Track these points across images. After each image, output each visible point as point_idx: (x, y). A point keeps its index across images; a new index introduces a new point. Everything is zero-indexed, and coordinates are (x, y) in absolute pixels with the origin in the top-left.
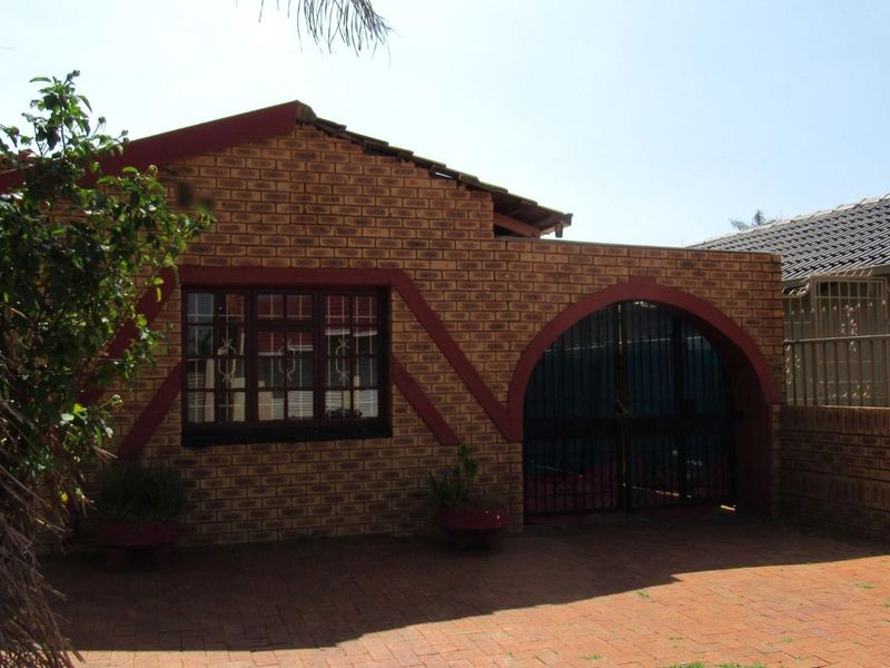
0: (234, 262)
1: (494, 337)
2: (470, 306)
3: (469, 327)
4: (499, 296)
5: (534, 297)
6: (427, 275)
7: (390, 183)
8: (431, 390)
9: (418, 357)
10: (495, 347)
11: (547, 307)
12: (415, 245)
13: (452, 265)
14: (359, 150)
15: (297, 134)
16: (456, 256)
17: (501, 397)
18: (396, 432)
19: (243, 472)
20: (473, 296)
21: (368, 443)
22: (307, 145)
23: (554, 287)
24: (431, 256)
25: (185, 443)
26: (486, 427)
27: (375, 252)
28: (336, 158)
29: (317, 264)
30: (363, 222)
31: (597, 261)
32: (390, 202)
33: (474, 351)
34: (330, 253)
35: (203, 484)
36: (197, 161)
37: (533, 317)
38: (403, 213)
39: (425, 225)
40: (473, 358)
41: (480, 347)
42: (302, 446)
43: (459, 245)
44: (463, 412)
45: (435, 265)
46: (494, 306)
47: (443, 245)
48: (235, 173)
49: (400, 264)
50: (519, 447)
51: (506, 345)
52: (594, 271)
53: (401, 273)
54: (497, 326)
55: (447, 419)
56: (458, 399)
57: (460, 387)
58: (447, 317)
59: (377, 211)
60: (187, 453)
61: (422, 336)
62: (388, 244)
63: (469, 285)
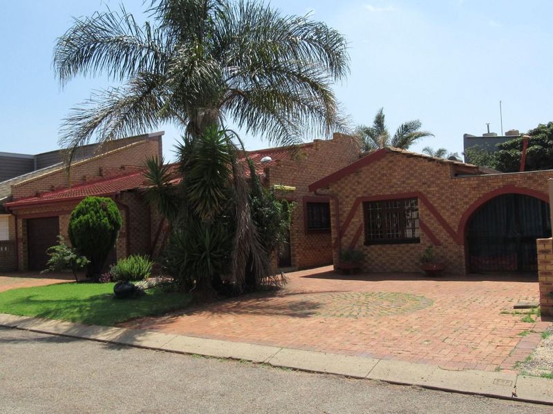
0: (374, 195)
1: (452, 210)
2: (443, 201)
3: (444, 208)
4: (453, 197)
5: (466, 196)
6: (428, 193)
7: (416, 165)
8: (431, 229)
9: (427, 218)
10: (453, 214)
11: (470, 199)
12: (424, 183)
13: (437, 189)
14: (405, 158)
15: (388, 155)
16: (438, 185)
17: (456, 230)
18: (421, 241)
19: (379, 252)
20: (444, 198)
21: (413, 245)
22: (391, 159)
23: (473, 192)
24: (429, 186)
25: (364, 244)
26: (451, 240)
27: (412, 187)
28: (399, 161)
29: (395, 193)
30: (408, 178)
31: (490, 181)
32: (416, 171)
33: (446, 216)
34: (399, 189)
35: (369, 255)
36: (363, 168)
37: (467, 203)
38: (420, 174)
39: (427, 177)
40: (445, 218)
41: (447, 214)
42: (394, 245)
43: (439, 182)
44: (443, 235)
45: (431, 189)
46: (452, 200)
47: (433, 182)
48: (372, 170)
49: (420, 190)
50: (463, 247)
51: (456, 213)
52: (489, 185)
53: (420, 193)
54: (453, 207)
55: (437, 237)
56: (441, 231)
57: (441, 227)
58: (436, 205)
59: (412, 175)
60: (365, 247)
61: (428, 212)
62: (416, 184)
63: (442, 194)
